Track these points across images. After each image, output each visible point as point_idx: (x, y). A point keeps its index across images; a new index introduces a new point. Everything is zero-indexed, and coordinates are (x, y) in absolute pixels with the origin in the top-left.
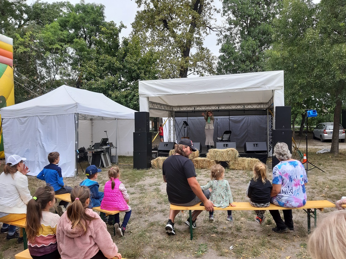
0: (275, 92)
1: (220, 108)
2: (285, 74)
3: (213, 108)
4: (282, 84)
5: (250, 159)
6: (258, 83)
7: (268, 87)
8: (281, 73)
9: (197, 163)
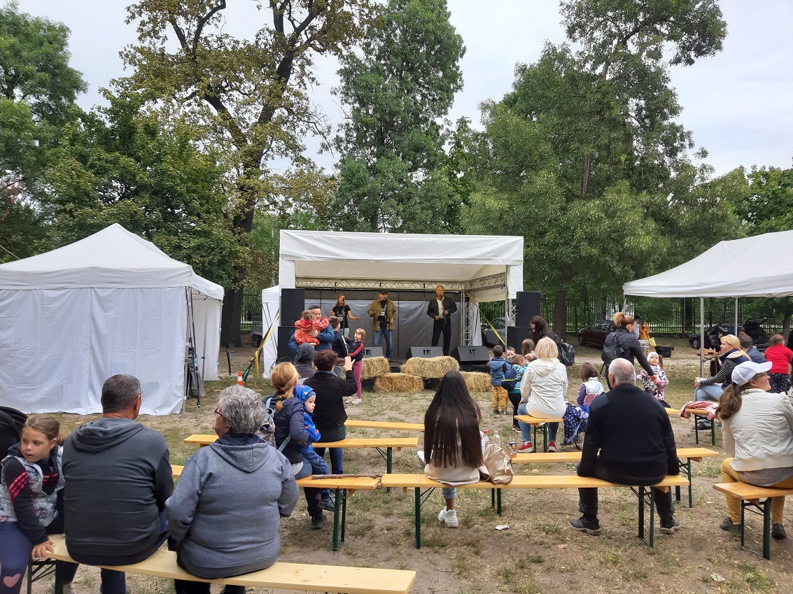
0: (512, 270)
1: (383, 286)
2: (525, 241)
3: (371, 285)
4: (521, 257)
5: (474, 373)
6: (489, 253)
7: (501, 261)
8: (520, 240)
9: (391, 383)
